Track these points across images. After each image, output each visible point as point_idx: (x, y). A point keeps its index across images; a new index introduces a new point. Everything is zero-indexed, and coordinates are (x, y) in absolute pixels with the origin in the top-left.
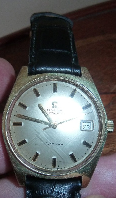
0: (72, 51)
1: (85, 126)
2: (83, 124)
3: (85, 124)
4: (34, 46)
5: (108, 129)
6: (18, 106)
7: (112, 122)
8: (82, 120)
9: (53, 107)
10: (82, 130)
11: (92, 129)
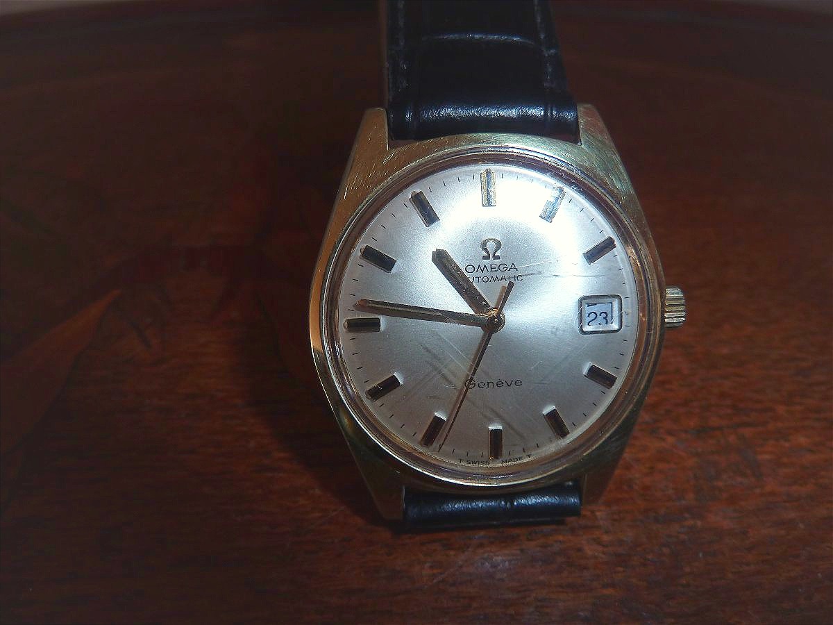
0: (542, 36)
1: (593, 316)
2: (587, 310)
3: (593, 308)
4: (401, 23)
5: (666, 320)
6: (363, 262)
7: (681, 295)
8: (585, 298)
9: (485, 258)
10: (585, 329)
11: (615, 326)
